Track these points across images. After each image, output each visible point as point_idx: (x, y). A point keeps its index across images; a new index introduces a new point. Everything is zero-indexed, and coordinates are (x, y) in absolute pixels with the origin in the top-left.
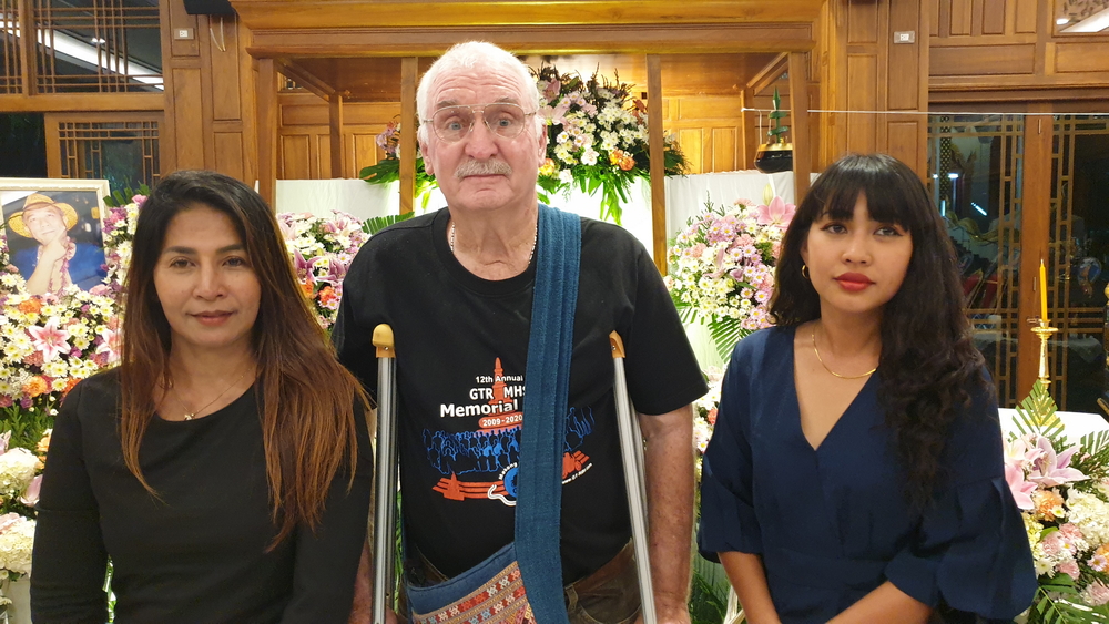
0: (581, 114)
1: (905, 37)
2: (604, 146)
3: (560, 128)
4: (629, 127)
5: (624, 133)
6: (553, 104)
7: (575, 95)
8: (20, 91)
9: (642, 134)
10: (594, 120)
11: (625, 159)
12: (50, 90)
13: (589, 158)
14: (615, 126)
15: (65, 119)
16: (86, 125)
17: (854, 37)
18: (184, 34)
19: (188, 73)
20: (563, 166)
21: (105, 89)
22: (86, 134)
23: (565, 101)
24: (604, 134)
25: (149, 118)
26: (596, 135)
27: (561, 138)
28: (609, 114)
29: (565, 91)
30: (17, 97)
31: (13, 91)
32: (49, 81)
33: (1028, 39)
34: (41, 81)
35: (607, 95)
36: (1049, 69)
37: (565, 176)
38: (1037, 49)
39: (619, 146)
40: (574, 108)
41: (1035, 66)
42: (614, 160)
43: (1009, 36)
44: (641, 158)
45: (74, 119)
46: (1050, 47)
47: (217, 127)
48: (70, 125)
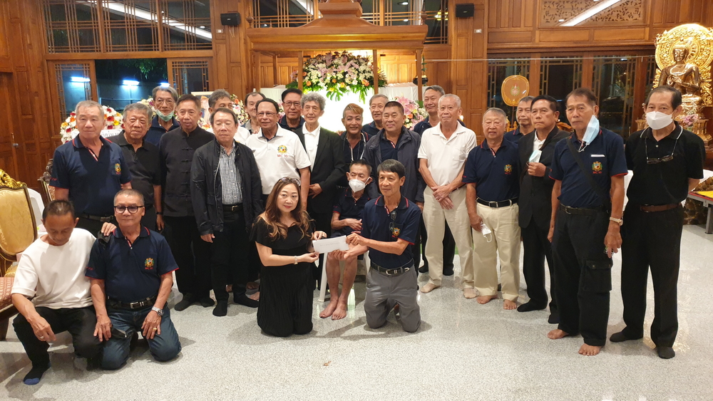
0: (353, 68)
1: (479, 31)
2: (360, 79)
3: (347, 73)
4: (369, 72)
5: (366, 74)
6: (345, 65)
7: (352, 62)
8: (158, 50)
9: (372, 75)
10: (357, 70)
11: (367, 82)
12: (168, 50)
13: (355, 83)
14: (364, 72)
15: (174, 61)
16: (181, 63)
17: (460, 31)
18: (220, 31)
19: (221, 45)
20: (348, 85)
21: (188, 49)
22: (181, 66)
23: (348, 64)
24: (360, 74)
25: (204, 60)
26: (358, 74)
27: (347, 76)
28: (362, 68)
29: (349, 60)
30: (157, 52)
31: (155, 50)
32: (168, 46)
33: (529, 29)
34: (165, 46)
35: (361, 61)
36: (537, 40)
37: (348, 88)
38: (533, 33)
39: (365, 78)
40: (352, 66)
41: (532, 40)
42: (363, 83)
43: (522, 28)
44: (371, 82)
45: (177, 60)
46: (537, 32)
47: (232, 65)
48: (176, 63)
